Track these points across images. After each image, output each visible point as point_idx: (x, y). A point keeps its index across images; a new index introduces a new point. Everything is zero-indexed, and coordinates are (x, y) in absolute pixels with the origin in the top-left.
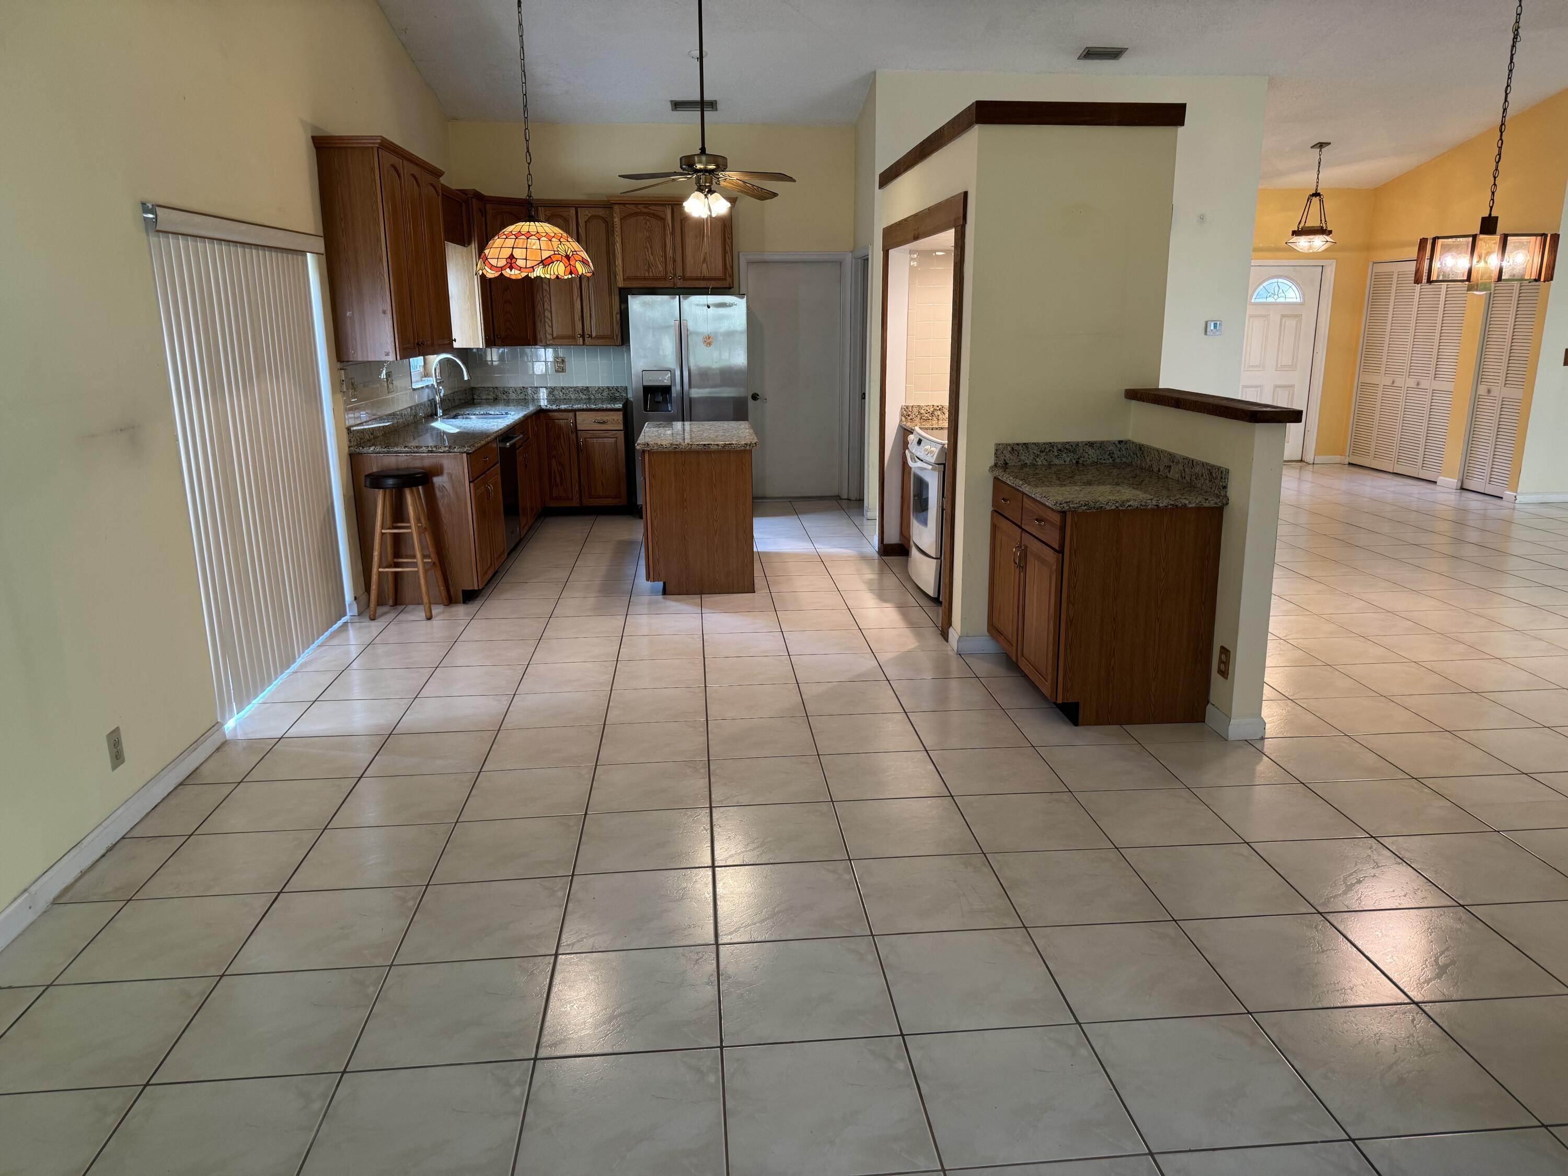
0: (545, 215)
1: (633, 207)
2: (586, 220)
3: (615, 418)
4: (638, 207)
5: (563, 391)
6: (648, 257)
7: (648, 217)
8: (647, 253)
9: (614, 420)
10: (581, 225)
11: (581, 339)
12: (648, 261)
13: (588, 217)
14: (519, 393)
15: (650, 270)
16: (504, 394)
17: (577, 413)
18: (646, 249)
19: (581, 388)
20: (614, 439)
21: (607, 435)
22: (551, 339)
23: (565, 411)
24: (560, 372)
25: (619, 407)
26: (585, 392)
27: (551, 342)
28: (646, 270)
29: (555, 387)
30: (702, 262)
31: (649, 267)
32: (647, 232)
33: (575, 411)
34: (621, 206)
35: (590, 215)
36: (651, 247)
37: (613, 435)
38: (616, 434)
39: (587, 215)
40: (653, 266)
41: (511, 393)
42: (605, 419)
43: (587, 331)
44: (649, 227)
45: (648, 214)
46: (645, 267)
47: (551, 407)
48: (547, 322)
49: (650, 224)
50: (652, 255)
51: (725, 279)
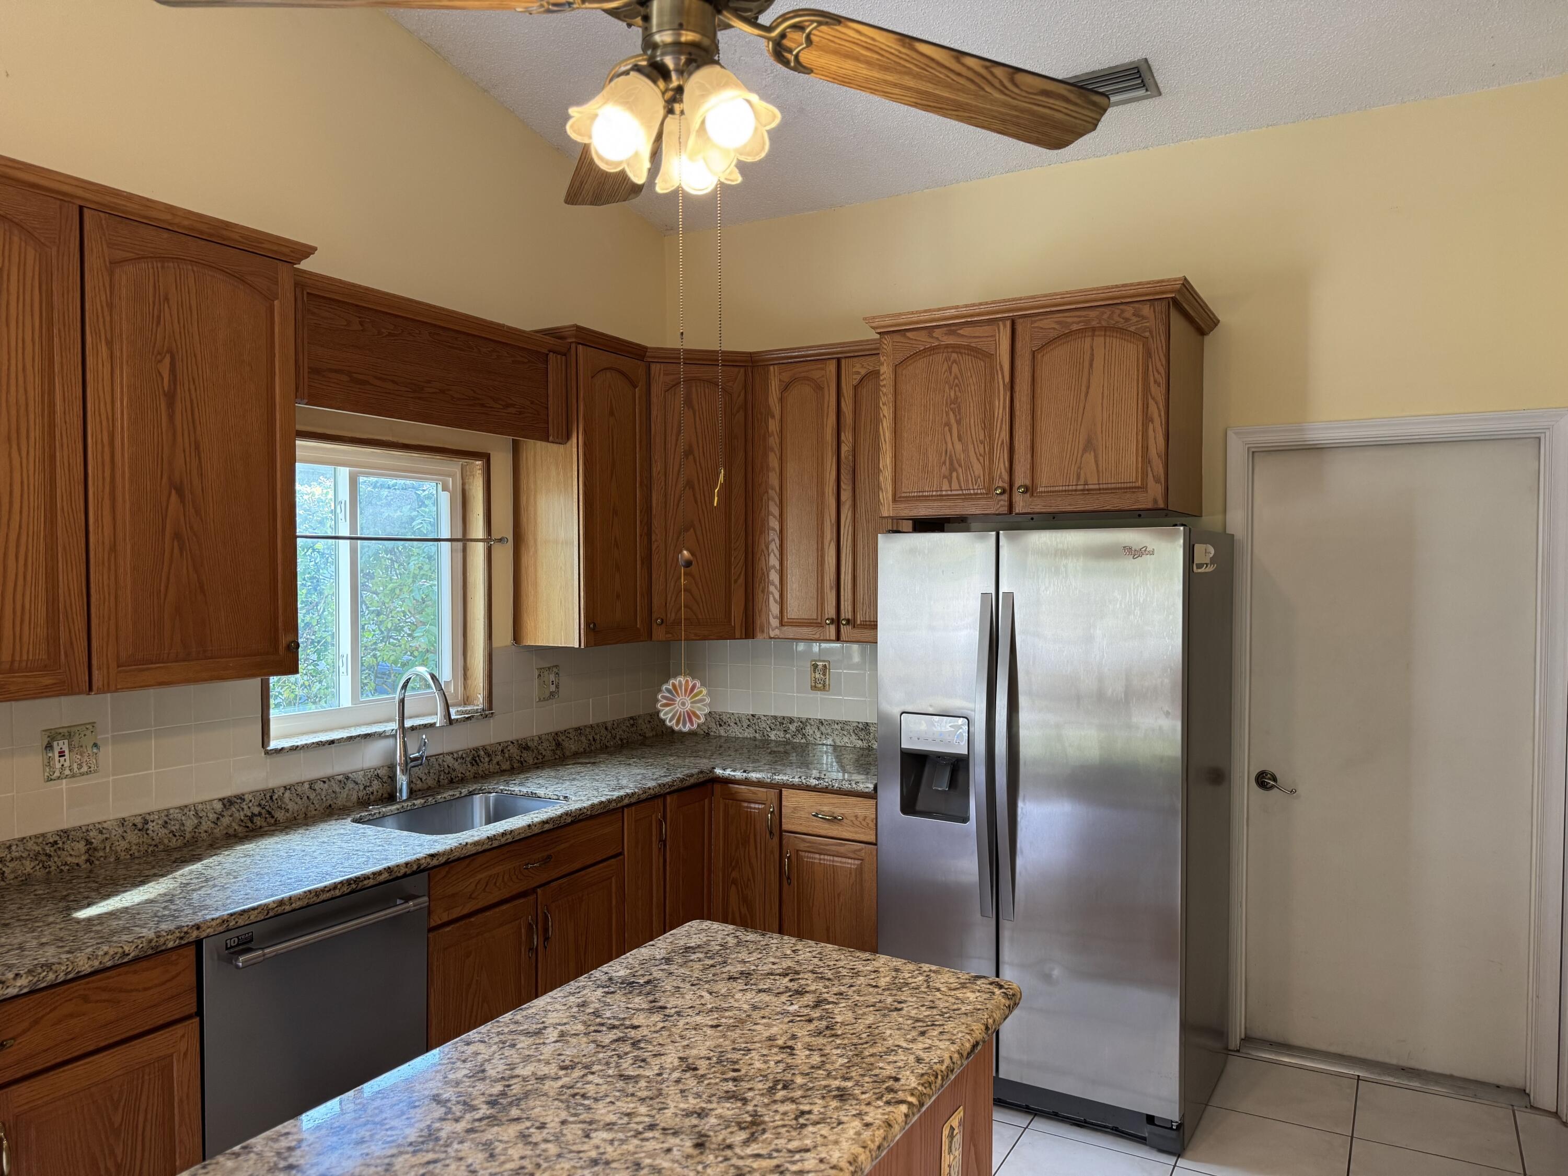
0: (780, 380)
1: (922, 336)
2: (855, 382)
3: (860, 812)
4: (934, 335)
5: (822, 728)
6: (950, 445)
7: (954, 356)
8: (949, 439)
9: (856, 817)
10: (845, 395)
11: (833, 629)
12: (951, 456)
13: (858, 377)
14: (745, 725)
15: (954, 474)
16: (720, 725)
17: (785, 792)
18: (947, 428)
19: (855, 724)
20: (857, 862)
21: (842, 849)
22: (777, 628)
23: (760, 784)
24: (819, 689)
25: (867, 790)
26: (862, 734)
27: (777, 632)
28: (944, 477)
29: (807, 719)
30: (1081, 446)
31: (952, 469)
32: (951, 388)
33: (779, 787)
34: (897, 338)
35: (863, 372)
36: (959, 422)
37: (855, 851)
38: (860, 850)
39: (858, 373)
40: (960, 465)
41: (732, 724)
42: (838, 812)
43: (846, 612)
44: (956, 377)
45: (955, 348)
46: (944, 468)
47: (732, 773)
48: (772, 593)
49: (960, 371)
50: (960, 439)
51: (1144, 488)
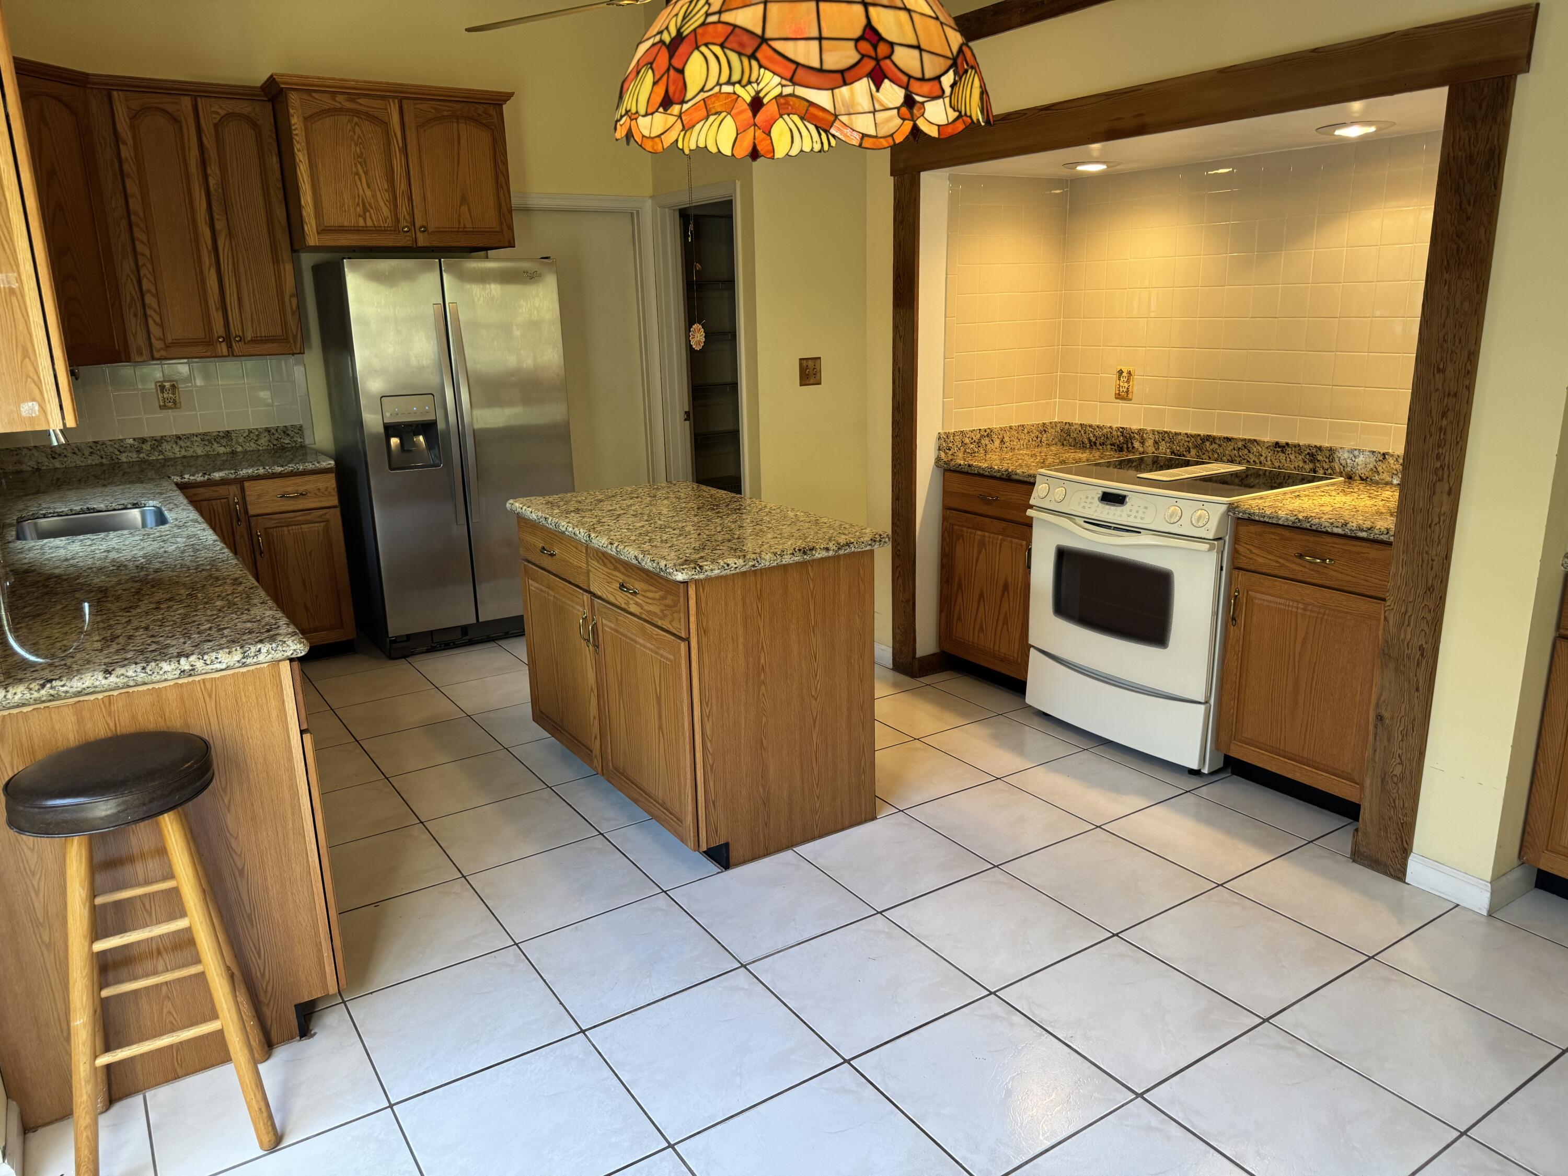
0: (128, 107)
1: (326, 98)
2: (216, 121)
3: (322, 485)
4: (337, 99)
5: (181, 443)
6: (361, 192)
7: (356, 119)
8: (360, 187)
9: (319, 489)
10: (206, 131)
11: (224, 346)
12: (363, 199)
13: (218, 117)
14: (87, 453)
15: (368, 214)
16: (54, 458)
17: (247, 484)
18: (357, 177)
19: (215, 434)
20: (322, 524)
21: (309, 518)
22: (161, 349)
23: (224, 482)
24: (170, 408)
26: (224, 442)
27: (163, 353)
28: (360, 216)
29: (162, 437)
30: (459, 201)
31: (365, 210)
32: (356, 145)
33: (240, 482)
34: (305, 96)
35: (222, 113)
36: (366, 173)
37: (320, 517)
38: (325, 514)
39: (218, 113)
40: (372, 208)
41: (69, 455)
42: (302, 489)
43: (235, 329)
44: (359, 137)
45: (357, 113)
46: (358, 209)
47: (192, 478)
48: (151, 316)
49: (362, 132)
50: (369, 187)
51: (501, 232)
